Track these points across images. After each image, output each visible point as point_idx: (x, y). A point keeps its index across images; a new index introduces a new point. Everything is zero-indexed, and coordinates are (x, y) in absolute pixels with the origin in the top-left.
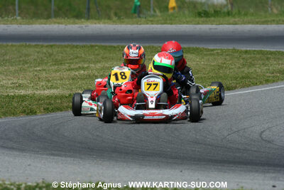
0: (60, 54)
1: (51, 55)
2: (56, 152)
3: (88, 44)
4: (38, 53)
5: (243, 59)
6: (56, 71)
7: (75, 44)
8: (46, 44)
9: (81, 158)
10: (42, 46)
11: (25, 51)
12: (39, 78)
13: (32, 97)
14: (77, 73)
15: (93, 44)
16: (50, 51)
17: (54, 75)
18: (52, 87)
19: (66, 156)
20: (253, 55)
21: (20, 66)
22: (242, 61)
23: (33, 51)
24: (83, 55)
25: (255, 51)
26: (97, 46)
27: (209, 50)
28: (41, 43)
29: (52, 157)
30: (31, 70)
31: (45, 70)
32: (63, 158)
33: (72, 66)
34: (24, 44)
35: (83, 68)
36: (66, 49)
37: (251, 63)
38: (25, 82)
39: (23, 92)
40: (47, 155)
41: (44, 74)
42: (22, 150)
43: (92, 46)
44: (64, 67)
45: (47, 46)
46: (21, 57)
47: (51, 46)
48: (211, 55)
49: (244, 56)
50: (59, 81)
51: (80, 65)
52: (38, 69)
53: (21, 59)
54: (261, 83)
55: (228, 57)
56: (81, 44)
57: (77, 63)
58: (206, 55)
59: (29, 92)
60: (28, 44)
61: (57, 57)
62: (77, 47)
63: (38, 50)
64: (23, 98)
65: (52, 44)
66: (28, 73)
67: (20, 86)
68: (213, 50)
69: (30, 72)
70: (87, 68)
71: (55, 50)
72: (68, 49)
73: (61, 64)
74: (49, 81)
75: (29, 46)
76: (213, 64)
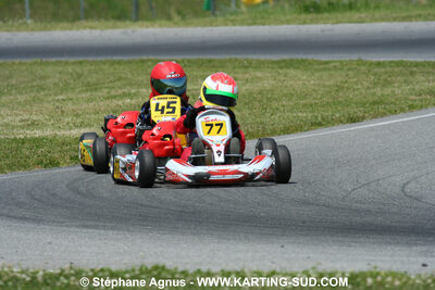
0: (94, 75)
1: (80, 76)
2: (90, 223)
3: (137, 58)
4: (60, 73)
5: (375, 75)
6: (89, 100)
7: (117, 58)
8: (72, 60)
9: (128, 231)
10: (66, 63)
11: (39, 71)
12: (63, 112)
13: (52, 141)
14: (120, 103)
15: (145, 58)
16: (79, 70)
17: (85, 106)
18: (82, 125)
19: (104, 228)
20: (389, 69)
21: (33, 95)
22: (372, 77)
23: (52, 71)
24: (129, 76)
25: (391, 62)
26: (151, 60)
27: (321, 63)
28: (63, 59)
29: (84, 231)
30: (50, 99)
31: (71, 99)
32: (102, 232)
33: (113, 93)
34: (39, 60)
35: (129, 95)
36: (102, 66)
37: (386, 80)
38: (40, 117)
39: (38, 133)
40: (77, 227)
41: (69, 106)
42: (38, 221)
43: (142, 61)
44: (100, 94)
45: (74, 63)
46: (34, 80)
47: (81, 63)
48: (324, 69)
49: (376, 70)
50: (93, 116)
51: (126, 91)
52: (61, 97)
53: (35, 83)
54: (402, 110)
55: (351, 73)
56: (126, 58)
57: (120, 88)
58: (317, 70)
59: (48, 133)
60: (44, 60)
61: (89, 79)
62: (119, 63)
63: (60, 69)
64: (38, 142)
65: (81, 59)
66: (46, 105)
67: (34, 124)
68: (326, 63)
69: (48, 102)
70: (135, 94)
71: (86, 69)
72: (106, 67)
73: (96, 89)
74: (77, 116)
75: (47, 64)
76: (327, 83)
